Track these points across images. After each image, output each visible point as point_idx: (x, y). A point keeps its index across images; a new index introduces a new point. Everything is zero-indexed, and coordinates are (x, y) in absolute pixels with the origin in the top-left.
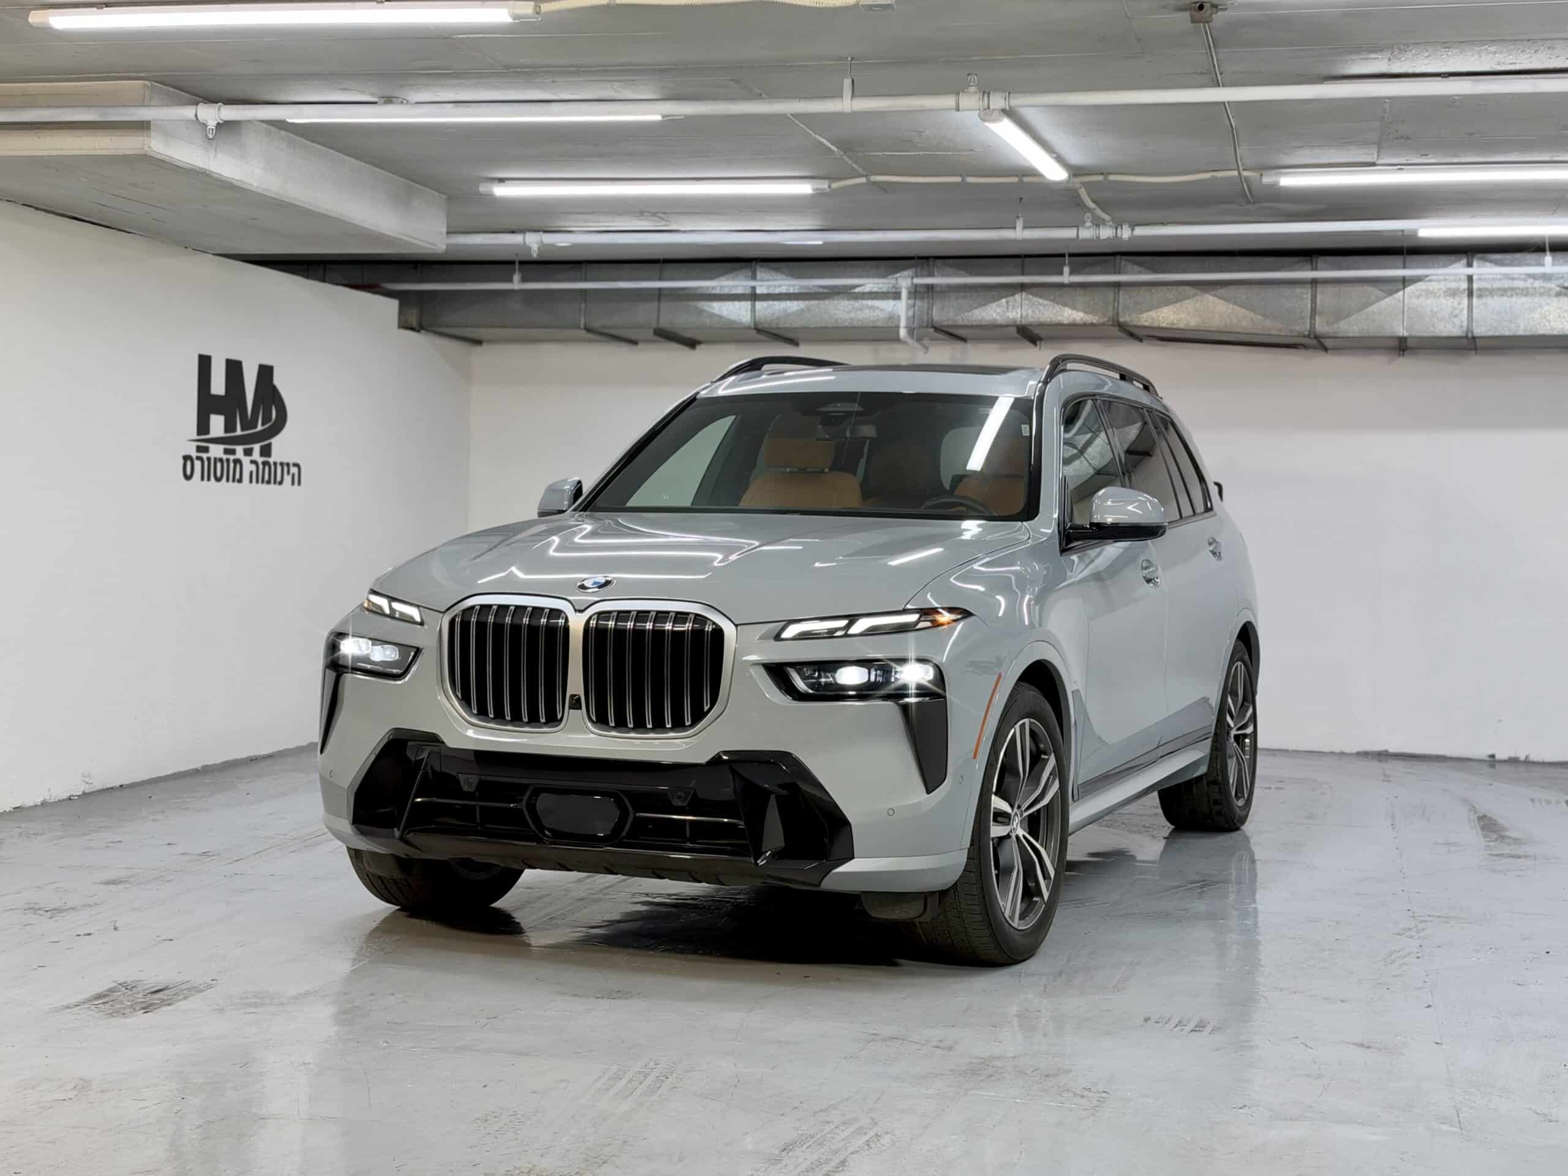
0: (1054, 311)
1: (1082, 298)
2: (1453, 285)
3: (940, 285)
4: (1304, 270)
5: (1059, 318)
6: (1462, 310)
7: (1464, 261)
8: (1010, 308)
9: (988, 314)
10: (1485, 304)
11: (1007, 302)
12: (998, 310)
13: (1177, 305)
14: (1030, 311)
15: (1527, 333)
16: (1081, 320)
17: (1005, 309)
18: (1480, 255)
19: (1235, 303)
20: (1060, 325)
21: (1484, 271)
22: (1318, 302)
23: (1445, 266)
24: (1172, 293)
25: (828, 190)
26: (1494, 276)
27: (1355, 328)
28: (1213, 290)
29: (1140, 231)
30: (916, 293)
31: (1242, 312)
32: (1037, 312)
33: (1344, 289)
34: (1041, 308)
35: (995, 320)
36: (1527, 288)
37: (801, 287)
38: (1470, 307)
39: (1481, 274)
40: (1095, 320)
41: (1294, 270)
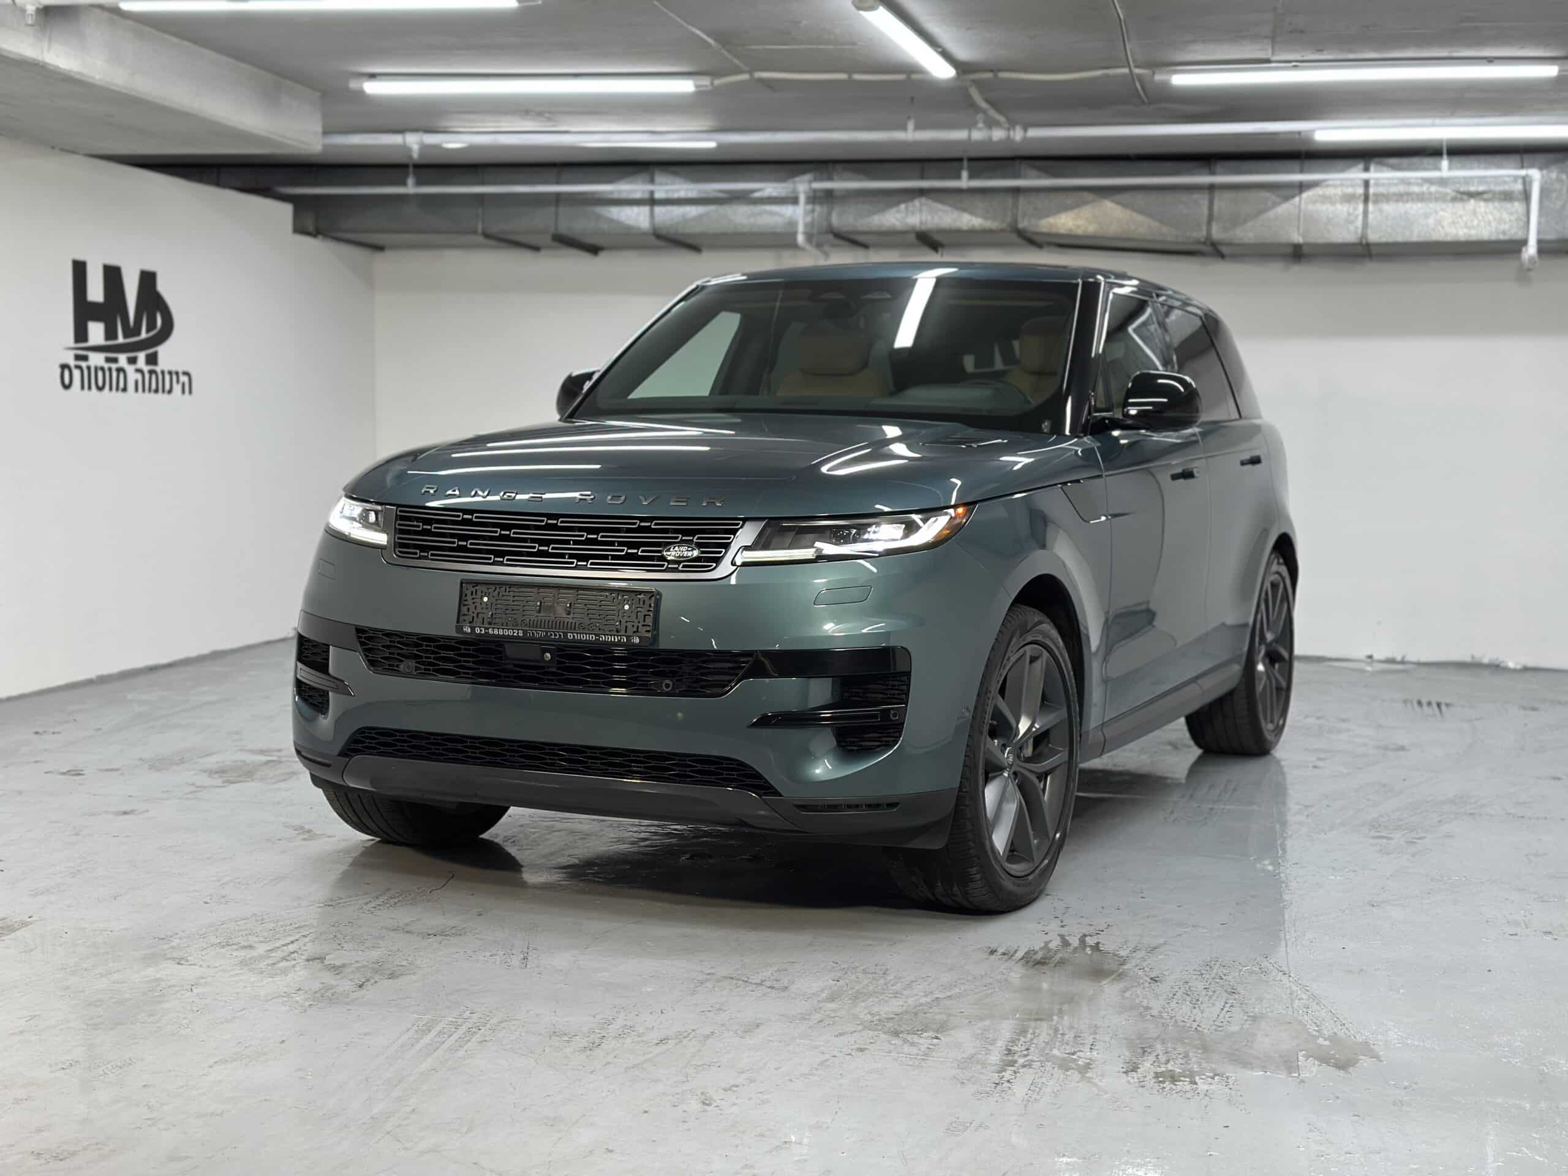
0: (953, 217)
2: (1350, 190)
3: (840, 190)
5: (958, 224)
6: (1357, 217)
7: (1361, 166)
8: (909, 214)
9: (886, 220)
10: (1381, 211)
11: (907, 208)
12: (898, 216)
13: (1076, 211)
14: (929, 218)
15: (1421, 239)
16: (980, 226)
17: (904, 215)
18: (1377, 160)
19: (1134, 210)
20: (958, 231)
21: (1381, 176)
22: (1216, 207)
23: (1342, 170)
24: (1069, 199)
25: (710, 88)
26: (1391, 181)
27: (1251, 235)
28: (1113, 195)
29: (1033, 133)
30: (815, 198)
31: (1140, 218)
32: (936, 218)
33: (1242, 195)
34: (940, 213)
35: (894, 225)
36: (1423, 193)
37: (700, 191)
38: (1366, 213)
39: (1377, 179)
40: (994, 226)
41: (1194, 175)
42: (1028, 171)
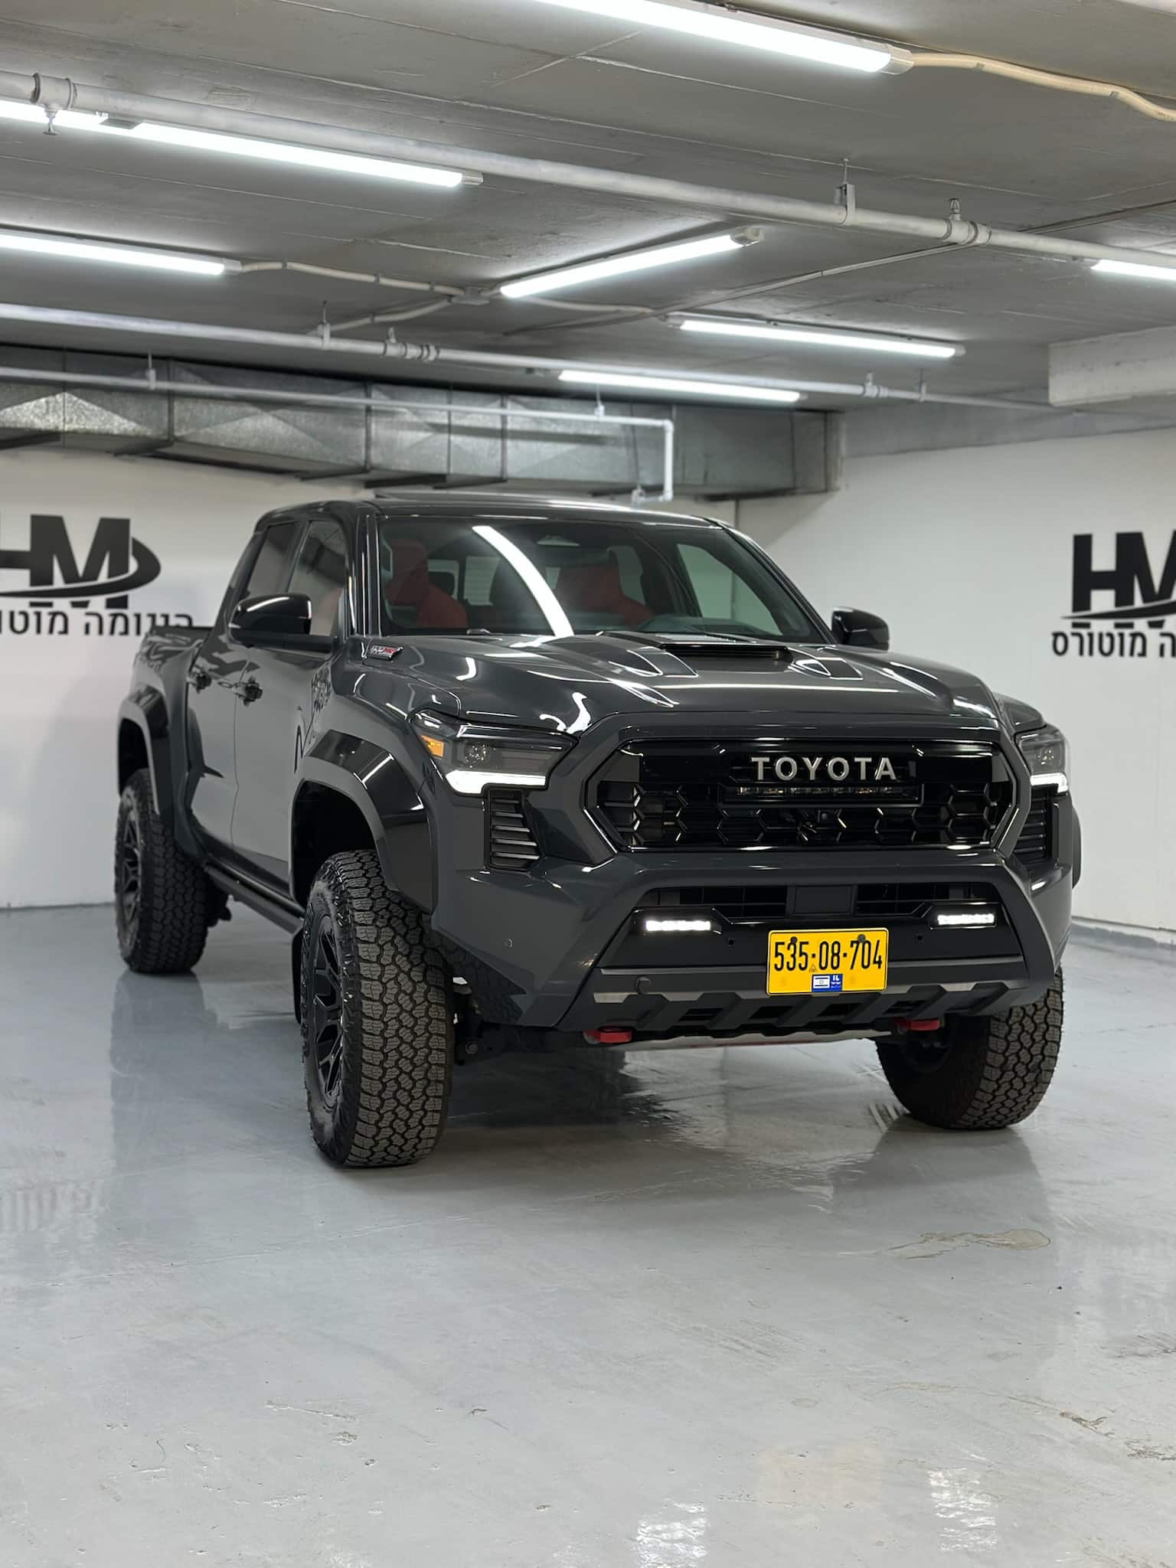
0: (103, 418)
1: (132, 404)
2: (490, 424)
4: (358, 397)
5: (108, 427)
6: (497, 451)
7: (499, 402)
8: (51, 410)
9: (24, 416)
10: (517, 448)
11: (47, 403)
12: (37, 411)
13: (237, 423)
14: (75, 417)
16: (134, 430)
17: (44, 411)
18: (512, 397)
19: (295, 426)
20: (108, 436)
21: (519, 415)
22: (373, 431)
23: (483, 405)
24: (232, 409)
25: (237, 274)
26: (525, 418)
27: (407, 462)
28: (275, 409)
29: (446, 354)
31: (302, 435)
32: (83, 417)
34: (86, 412)
35: (32, 422)
38: (504, 449)
39: (513, 416)
40: (149, 432)
41: (350, 396)
42: (184, 375)
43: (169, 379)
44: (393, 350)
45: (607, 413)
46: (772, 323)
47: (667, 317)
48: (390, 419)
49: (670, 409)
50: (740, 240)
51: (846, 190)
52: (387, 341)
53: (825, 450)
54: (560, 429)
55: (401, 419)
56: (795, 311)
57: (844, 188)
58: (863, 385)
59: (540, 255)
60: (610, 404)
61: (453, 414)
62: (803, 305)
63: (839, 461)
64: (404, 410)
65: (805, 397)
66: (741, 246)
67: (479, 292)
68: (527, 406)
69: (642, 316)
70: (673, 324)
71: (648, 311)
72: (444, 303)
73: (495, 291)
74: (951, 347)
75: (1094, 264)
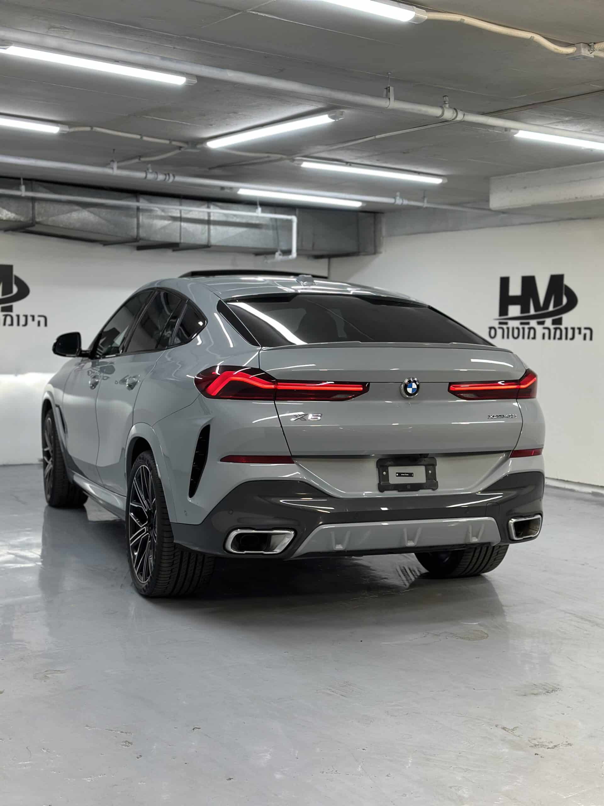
1: (13, 204)
4: (132, 201)
6: (205, 232)
7: (206, 206)
10: (216, 230)
18: (213, 203)
19: (99, 216)
21: (217, 212)
22: (141, 220)
23: (198, 207)
24: (66, 207)
25: (67, 132)
26: (220, 214)
28: (88, 208)
38: (209, 230)
39: (213, 212)
40: (22, 219)
41: (129, 201)
42: (40, 188)
43: (32, 190)
44: (150, 176)
45: (263, 211)
46: (349, 164)
47: (294, 160)
48: (149, 214)
49: (295, 210)
50: (332, 117)
51: (389, 90)
52: (147, 171)
53: (375, 232)
54: (238, 220)
55: (154, 214)
56: (360, 158)
57: (388, 89)
58: (395, 198)
59: (227, 125)
60: (264, 208)
61: (183, 212)
62: (365, 154)
63: (381, 238)
64: (157, 209)
65: (365, 205)
66: (334, 120)
67: (196, 145)
68: (222, 208)
69: (281, 159)
70: (296, 164)
71: (284, 157)
72: (177, 151)
73: (204, 145)
74: (440, 178)
75: (516, 133)
